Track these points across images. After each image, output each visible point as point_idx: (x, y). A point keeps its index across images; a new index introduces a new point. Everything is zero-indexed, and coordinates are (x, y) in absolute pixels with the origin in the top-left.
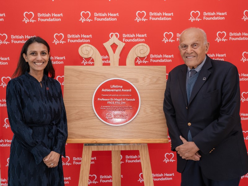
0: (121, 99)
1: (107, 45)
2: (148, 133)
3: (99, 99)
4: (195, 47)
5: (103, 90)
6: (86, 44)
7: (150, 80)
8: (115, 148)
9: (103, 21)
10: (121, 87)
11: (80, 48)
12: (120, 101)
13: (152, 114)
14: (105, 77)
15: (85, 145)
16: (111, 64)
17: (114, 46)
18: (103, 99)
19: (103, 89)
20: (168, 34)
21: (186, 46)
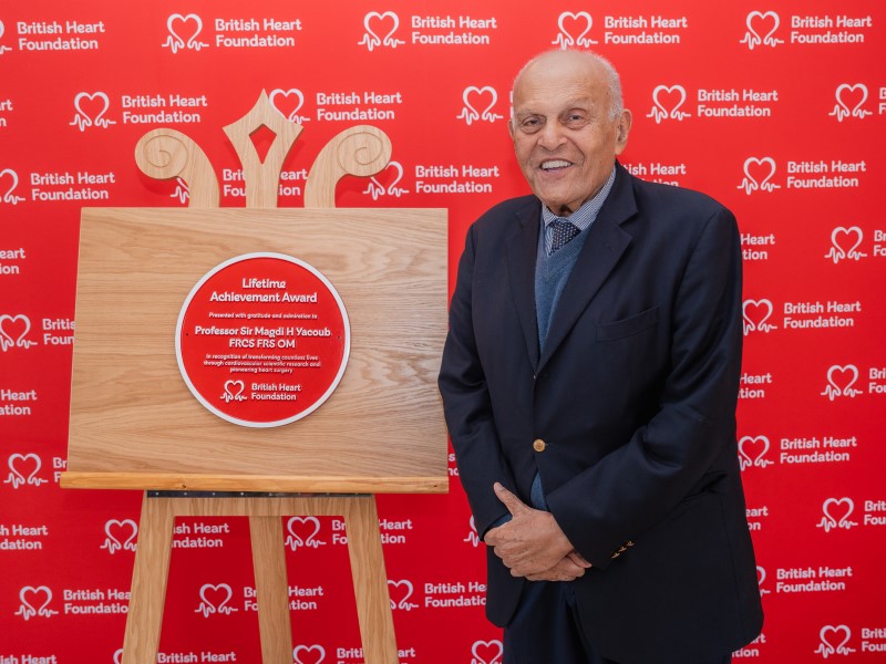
0: (280, 331)
1: (238, 133)
2: (378, 454)
3: (198, 329)
4: (575, 123)
5: (215, 296)
6: (162, 131)
7: (387, 260)
8: (255, 507)
9: (245, 49)
10: (282, 285)
11: (139, 144)
12: (277, 338)
13: (396, 383)
14: (224, 247)
15: (149, 496)
16: (250, 203)
17: (263, 138)
18: (213, 328)
19: (215, 293)
20: (480, 92)
21: (537, 120)
